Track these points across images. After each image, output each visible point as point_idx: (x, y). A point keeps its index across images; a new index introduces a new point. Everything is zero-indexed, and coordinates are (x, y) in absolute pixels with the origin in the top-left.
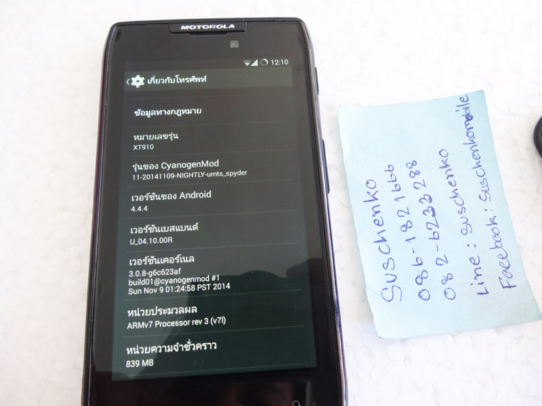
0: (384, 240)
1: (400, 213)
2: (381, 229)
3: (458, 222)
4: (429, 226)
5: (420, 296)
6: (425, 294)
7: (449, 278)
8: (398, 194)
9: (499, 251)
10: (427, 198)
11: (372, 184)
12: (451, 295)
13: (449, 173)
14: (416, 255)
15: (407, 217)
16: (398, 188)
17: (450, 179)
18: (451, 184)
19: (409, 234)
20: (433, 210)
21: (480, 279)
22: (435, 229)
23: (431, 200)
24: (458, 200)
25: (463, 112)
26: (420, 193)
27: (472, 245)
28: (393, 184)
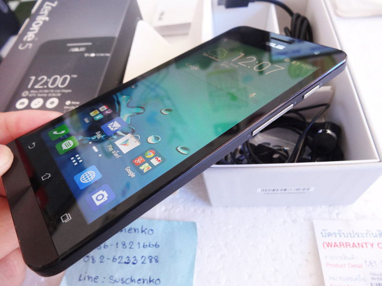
1: (131, 243)
2: (127, 230)
3: (117, 276)
4: (121, 258)
7: (94, 261)
8: (141, 245)
10: (135, 262)
11: (151, 232)
13: (146, 282)
14: (109, 246)
15: (128, 247)
16: (145, 246)
17: (142, 281)
18: (139, 280)
19: (120, 246)
20: (128, 263)
21: (87, 278)
22: (118, 260)
23: (134, 264)
24: (128, 281)
26: (139, 258)
27: (104, 280)
28: (148, 245)
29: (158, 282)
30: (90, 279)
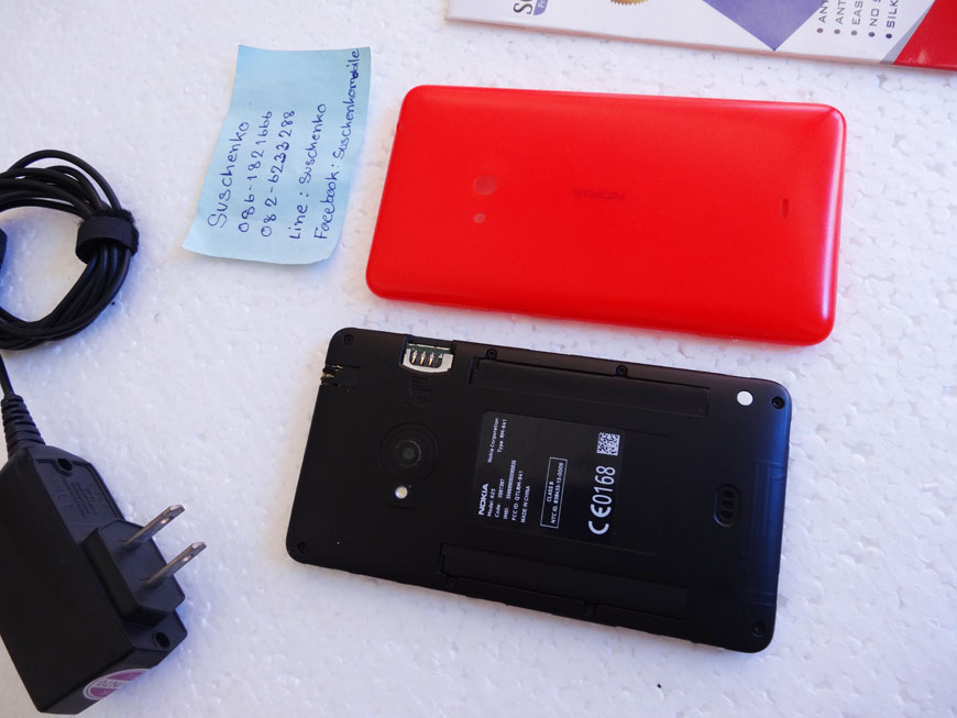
0: (230, 174)
1: (255, 154)
2: (231, 163)
3: (301, 172)
4: (274, 169)
5: (240, 227)
6: (244, 228)
7: (272, 218)
8: (262, 138)
9: (329, 205)
10: (285, 145)
11: (245, 126)
12: (267, 232)
13: (318, 128)
14: (250, 193)
15: (259, 158)
16: (265, 133)
17: (317, 133)
18: (314, 137)
19: (254, 172)
20: (285, 157)
21: (299, 226)
22: (277, 172)
23: (287, 148)
24: (312, 153)
25: (352, 68)
26: (280, 141)
27: (304, 195)
28: (263, 129)
29: (322, 109)
30: (301, 219)
